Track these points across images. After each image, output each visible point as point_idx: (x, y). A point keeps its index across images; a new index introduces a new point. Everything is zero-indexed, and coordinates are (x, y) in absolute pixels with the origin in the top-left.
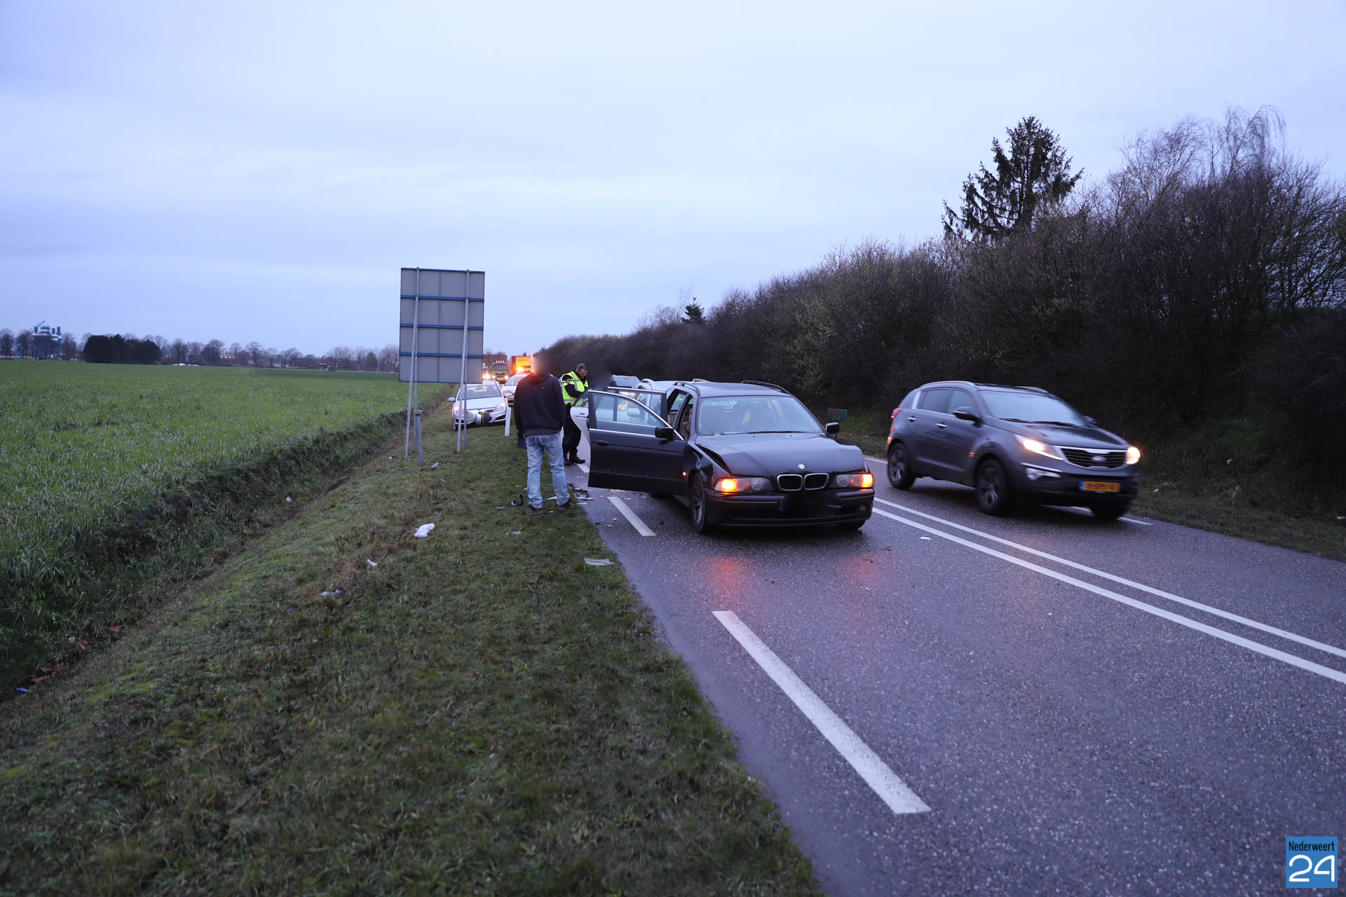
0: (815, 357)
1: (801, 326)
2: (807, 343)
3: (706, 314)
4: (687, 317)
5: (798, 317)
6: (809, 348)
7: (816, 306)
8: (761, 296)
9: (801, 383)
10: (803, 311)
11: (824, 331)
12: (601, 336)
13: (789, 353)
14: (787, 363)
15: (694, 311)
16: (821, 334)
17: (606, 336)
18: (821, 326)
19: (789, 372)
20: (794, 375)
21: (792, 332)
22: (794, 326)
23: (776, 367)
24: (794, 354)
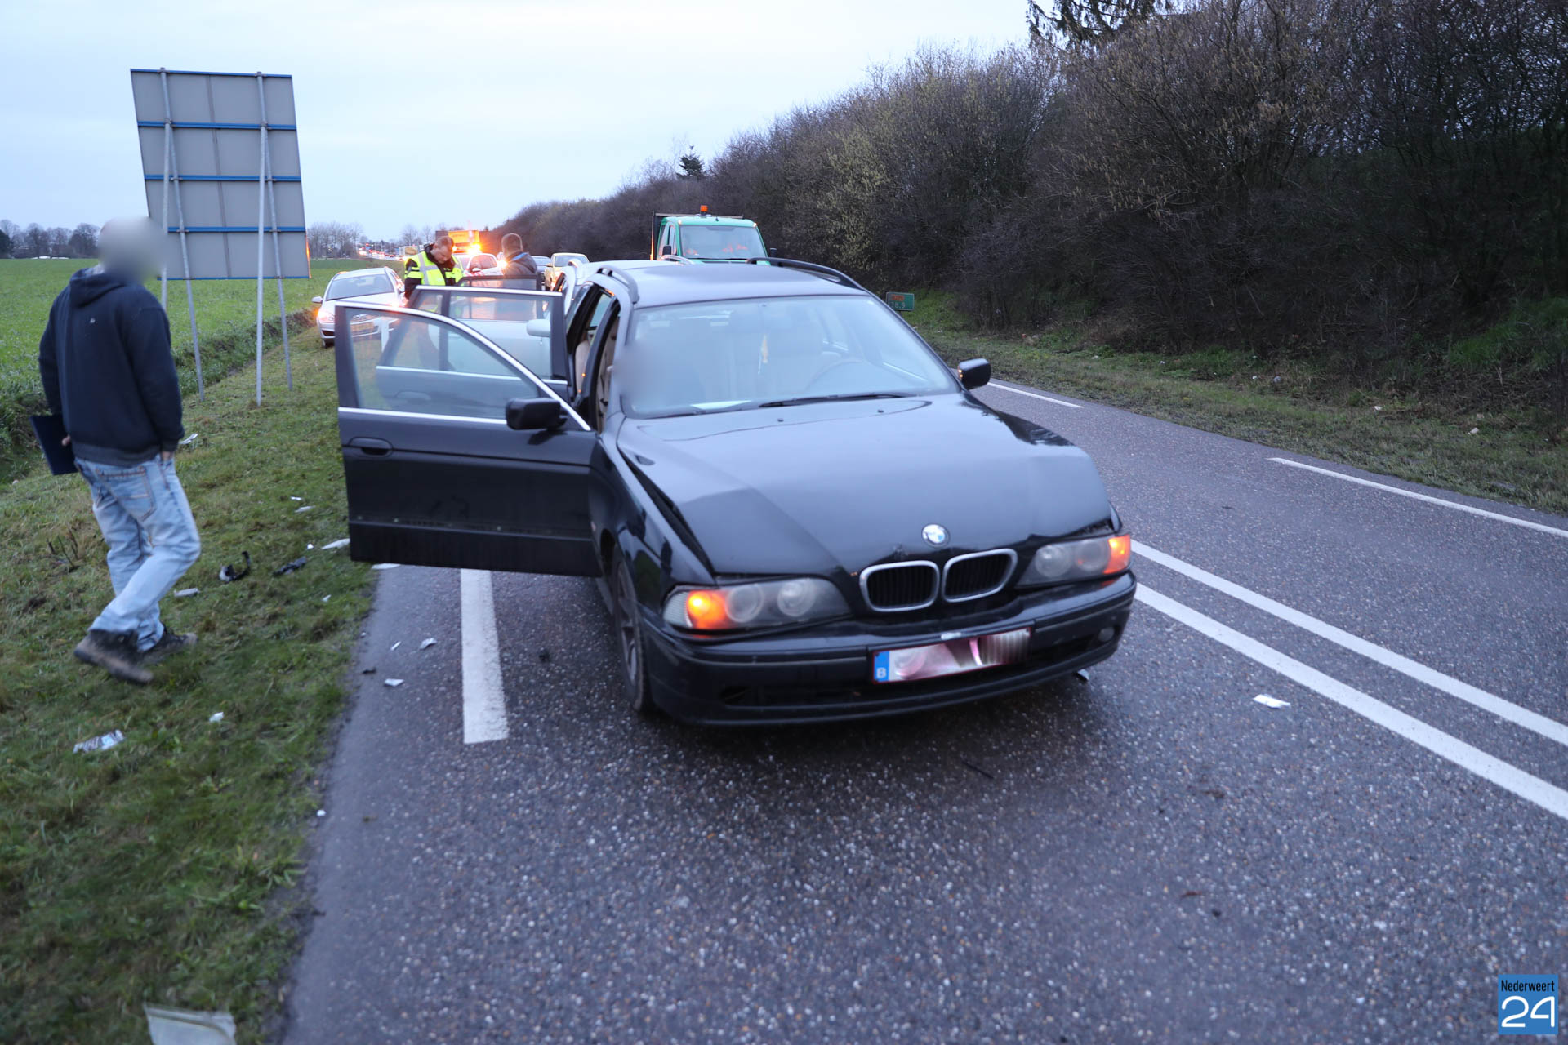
0: (858, 215)
1: (837, 172)
2: (847, 196)
3: (706, 166)
4: (683, 172)
5: (832, 158)
6: (851, 203)
7: (859, 142)
8: (777, 135)
9: (840, 254)
10: (838, 149)
11: (870, 178)
12: (577, 201)
13: (819, 211)
14: (818, 226)
15: (691, 164)
16: (865, 181)
17: (583, 200)
18: (866, 170)
19: (820, 239)
20: (829, 242)
21: (824, 179)
22: (826, 172)
23: (804, 232)
24: (828, 213)
